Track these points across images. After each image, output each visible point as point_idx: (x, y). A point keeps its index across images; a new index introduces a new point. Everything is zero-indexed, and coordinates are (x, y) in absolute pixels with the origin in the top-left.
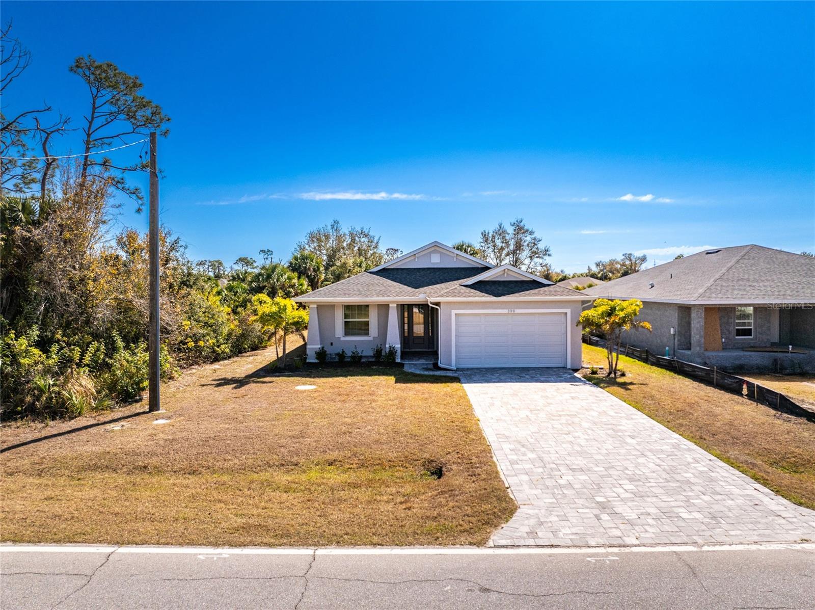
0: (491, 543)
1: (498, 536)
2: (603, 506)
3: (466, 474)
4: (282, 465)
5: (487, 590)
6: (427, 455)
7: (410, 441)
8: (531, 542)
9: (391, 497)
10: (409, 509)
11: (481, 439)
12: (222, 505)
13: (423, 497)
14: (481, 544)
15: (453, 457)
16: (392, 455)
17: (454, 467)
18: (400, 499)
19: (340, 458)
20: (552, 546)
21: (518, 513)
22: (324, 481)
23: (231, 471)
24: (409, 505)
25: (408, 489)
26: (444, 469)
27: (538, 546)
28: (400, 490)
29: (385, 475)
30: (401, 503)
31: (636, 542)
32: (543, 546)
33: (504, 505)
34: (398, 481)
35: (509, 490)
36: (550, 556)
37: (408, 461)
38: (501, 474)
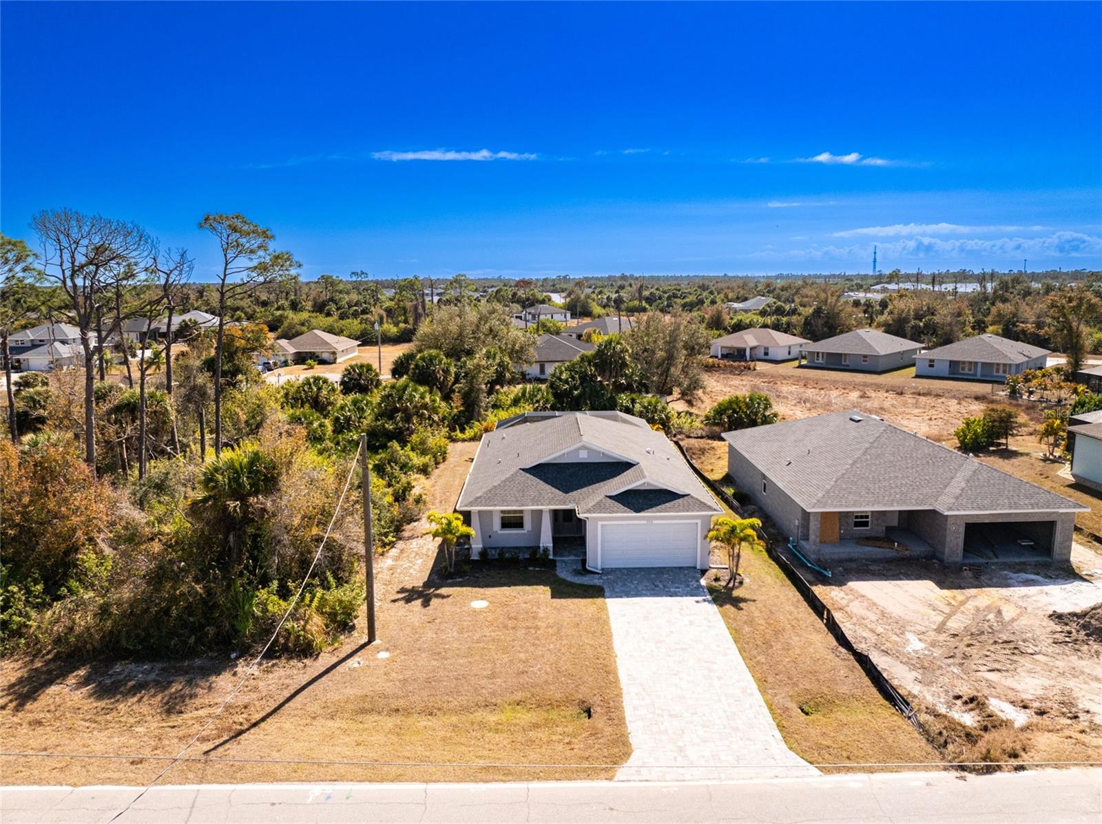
0: (616, 779)
1: (622, 772)
2: (681, 749)
3: (606, 718)
4: (487, 706)
5: (612, 809)
6: (580, 696)
7: (569, 681)
8: (637, 778)
9: (561, 737)
10: (572, 749)
11: (616, 682)
12: (464, 748)
13: (579, 738)
14: (610, 779)
15: (597, 699)
16: (558, 696)
17: (598, 709)
18: (567, 740)
19: (524, 700)
20: (647, 781)
21: (633, 756)
22: (518, 721)
23: (455, 712)
24: (572, 746)
25: (570, 729)
26: (592, 710)
27: (640, 781)
28: (566, 729)
29: (554, 715)
30: (568, 743)
31: (690, 778)
32: (642, 781)
33: (626, 749)
34: (563, 720)
35: (630, 736)
36: (645, 787)
37: (568, 701)
38: (627, 719)
